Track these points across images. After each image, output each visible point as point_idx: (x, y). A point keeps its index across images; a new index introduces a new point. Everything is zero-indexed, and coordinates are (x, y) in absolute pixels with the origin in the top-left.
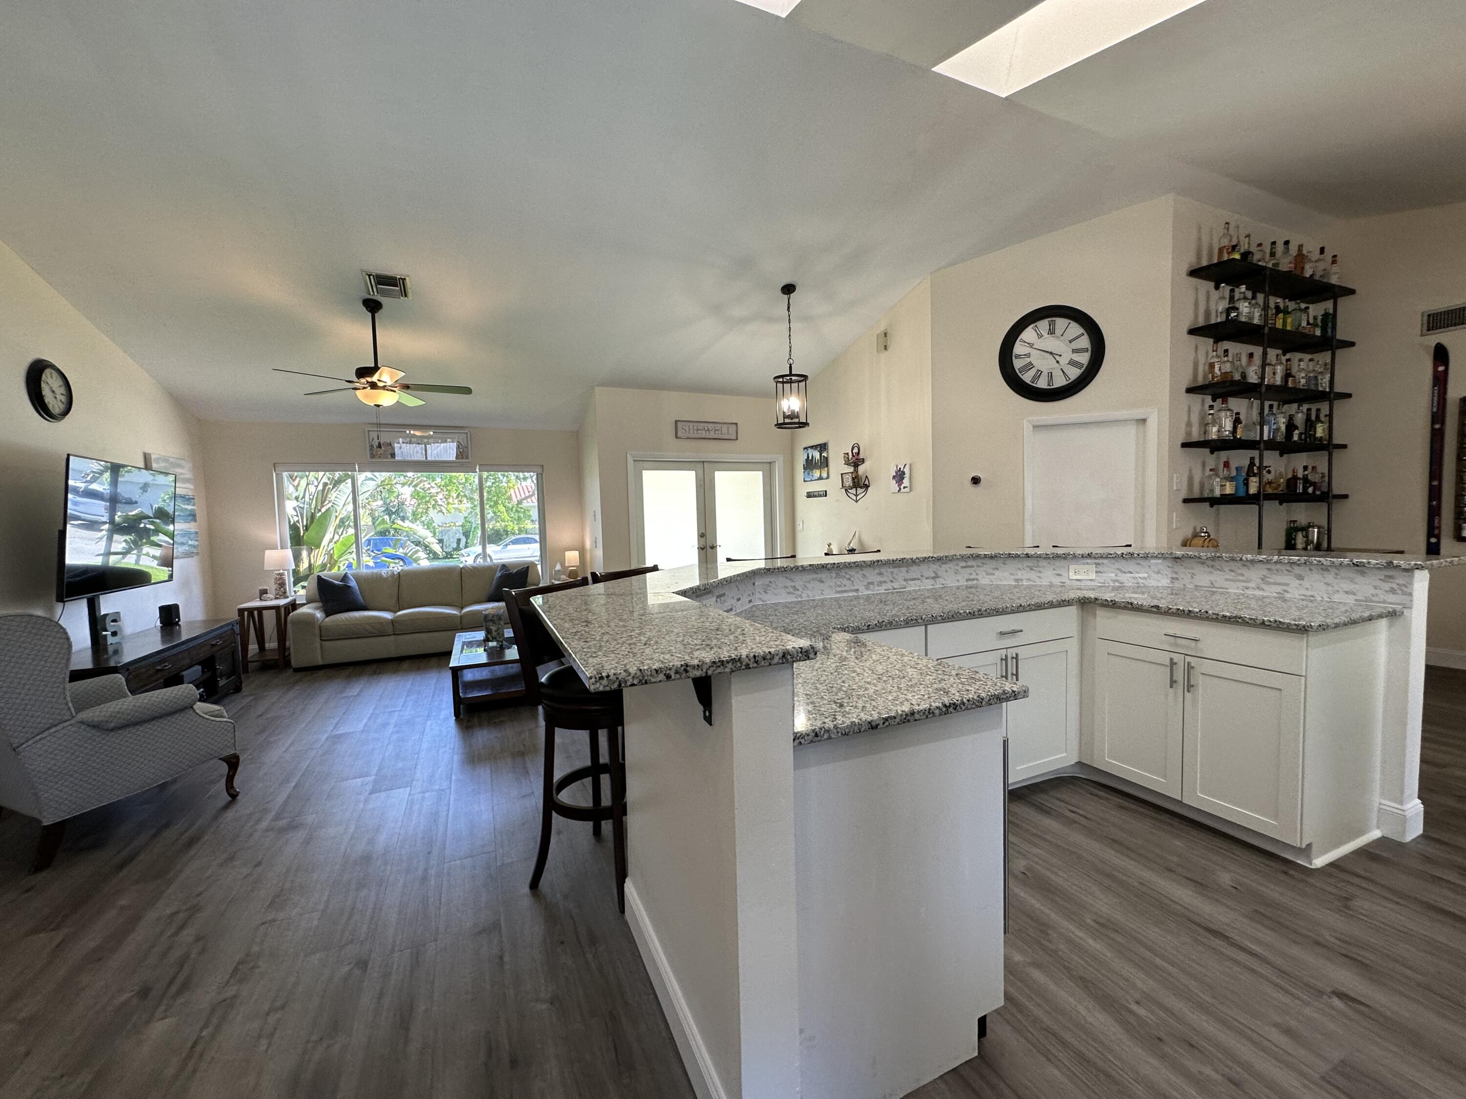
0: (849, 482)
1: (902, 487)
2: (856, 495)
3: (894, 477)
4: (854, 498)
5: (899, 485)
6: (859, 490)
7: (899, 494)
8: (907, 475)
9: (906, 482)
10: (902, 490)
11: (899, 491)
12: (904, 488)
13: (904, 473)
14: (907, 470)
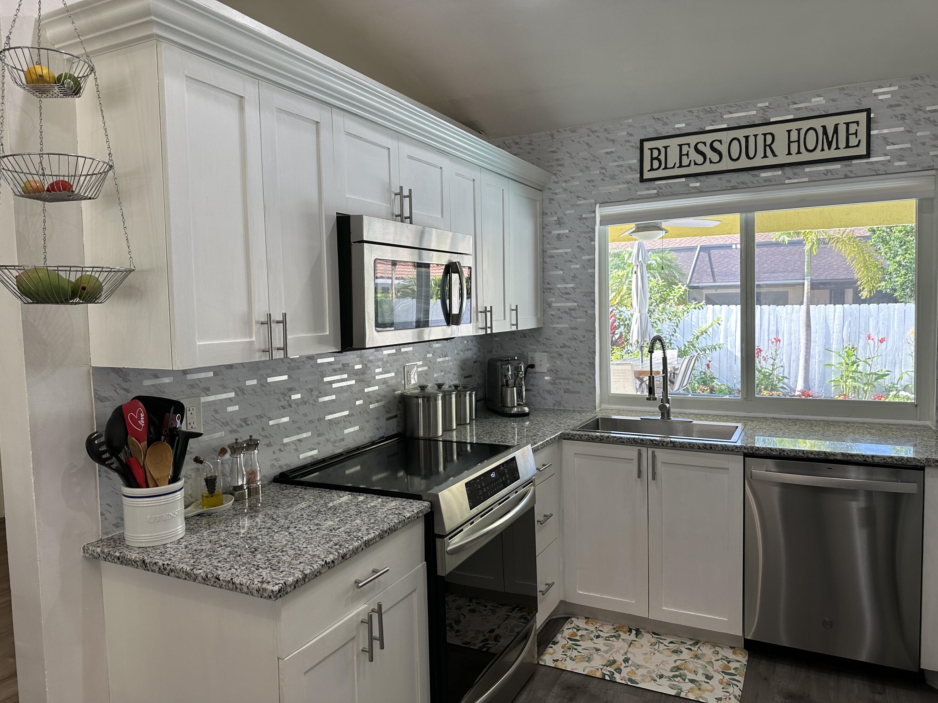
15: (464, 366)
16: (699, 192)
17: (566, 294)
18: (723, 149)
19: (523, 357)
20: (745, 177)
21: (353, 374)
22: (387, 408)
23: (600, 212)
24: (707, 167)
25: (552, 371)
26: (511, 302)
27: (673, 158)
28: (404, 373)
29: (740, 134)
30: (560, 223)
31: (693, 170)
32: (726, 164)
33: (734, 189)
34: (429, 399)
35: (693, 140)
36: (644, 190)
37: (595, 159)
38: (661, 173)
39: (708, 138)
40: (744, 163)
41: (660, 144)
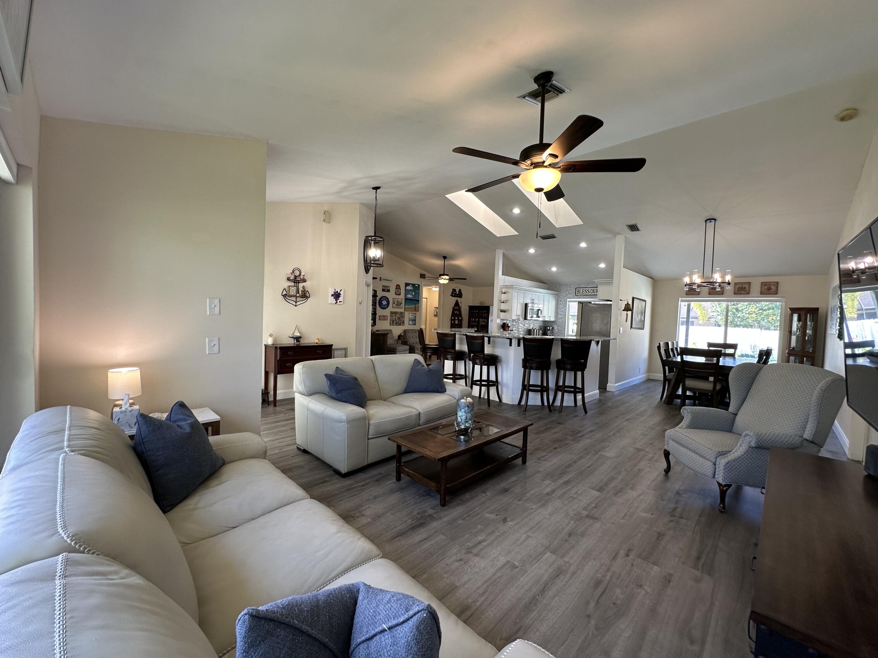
0: (293, 291)
1: (338, 301)
2: (296, 302)
3: (332, 295)
4: (294, 304)
5: (336, 300)
6: (298, 299)
7: (336, 305)
8: (342, 296)
9: (341, 299)
10: (338, 303)
11: (336, 303)
12: (340, 302)
13: (340, 294)
14: (342, 293)
15: (540, 326)
16: (586, 298)
17: (561, 315)
18: (590, 291)
19: (552, 326)
20: (593, 296)
21: (523, 324)
22: (527, 331)
23: (568, 300)
24: (587, 294)
25: (558, 329)
26: (549, 315)
27: (581, 292)
28: (530, 326)
29: (593, 289)
30: (561, 301)
31: (584, 294)
32: (590, 294)
33: (591, 298)
34: (534, 330)
35: (585, 289)
36: (576, 297)
37: (568, 290)
38: (579, 294)
39: (587, 289)
40: (593, 294)
41: (579, 289)
